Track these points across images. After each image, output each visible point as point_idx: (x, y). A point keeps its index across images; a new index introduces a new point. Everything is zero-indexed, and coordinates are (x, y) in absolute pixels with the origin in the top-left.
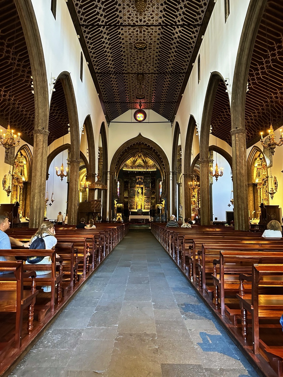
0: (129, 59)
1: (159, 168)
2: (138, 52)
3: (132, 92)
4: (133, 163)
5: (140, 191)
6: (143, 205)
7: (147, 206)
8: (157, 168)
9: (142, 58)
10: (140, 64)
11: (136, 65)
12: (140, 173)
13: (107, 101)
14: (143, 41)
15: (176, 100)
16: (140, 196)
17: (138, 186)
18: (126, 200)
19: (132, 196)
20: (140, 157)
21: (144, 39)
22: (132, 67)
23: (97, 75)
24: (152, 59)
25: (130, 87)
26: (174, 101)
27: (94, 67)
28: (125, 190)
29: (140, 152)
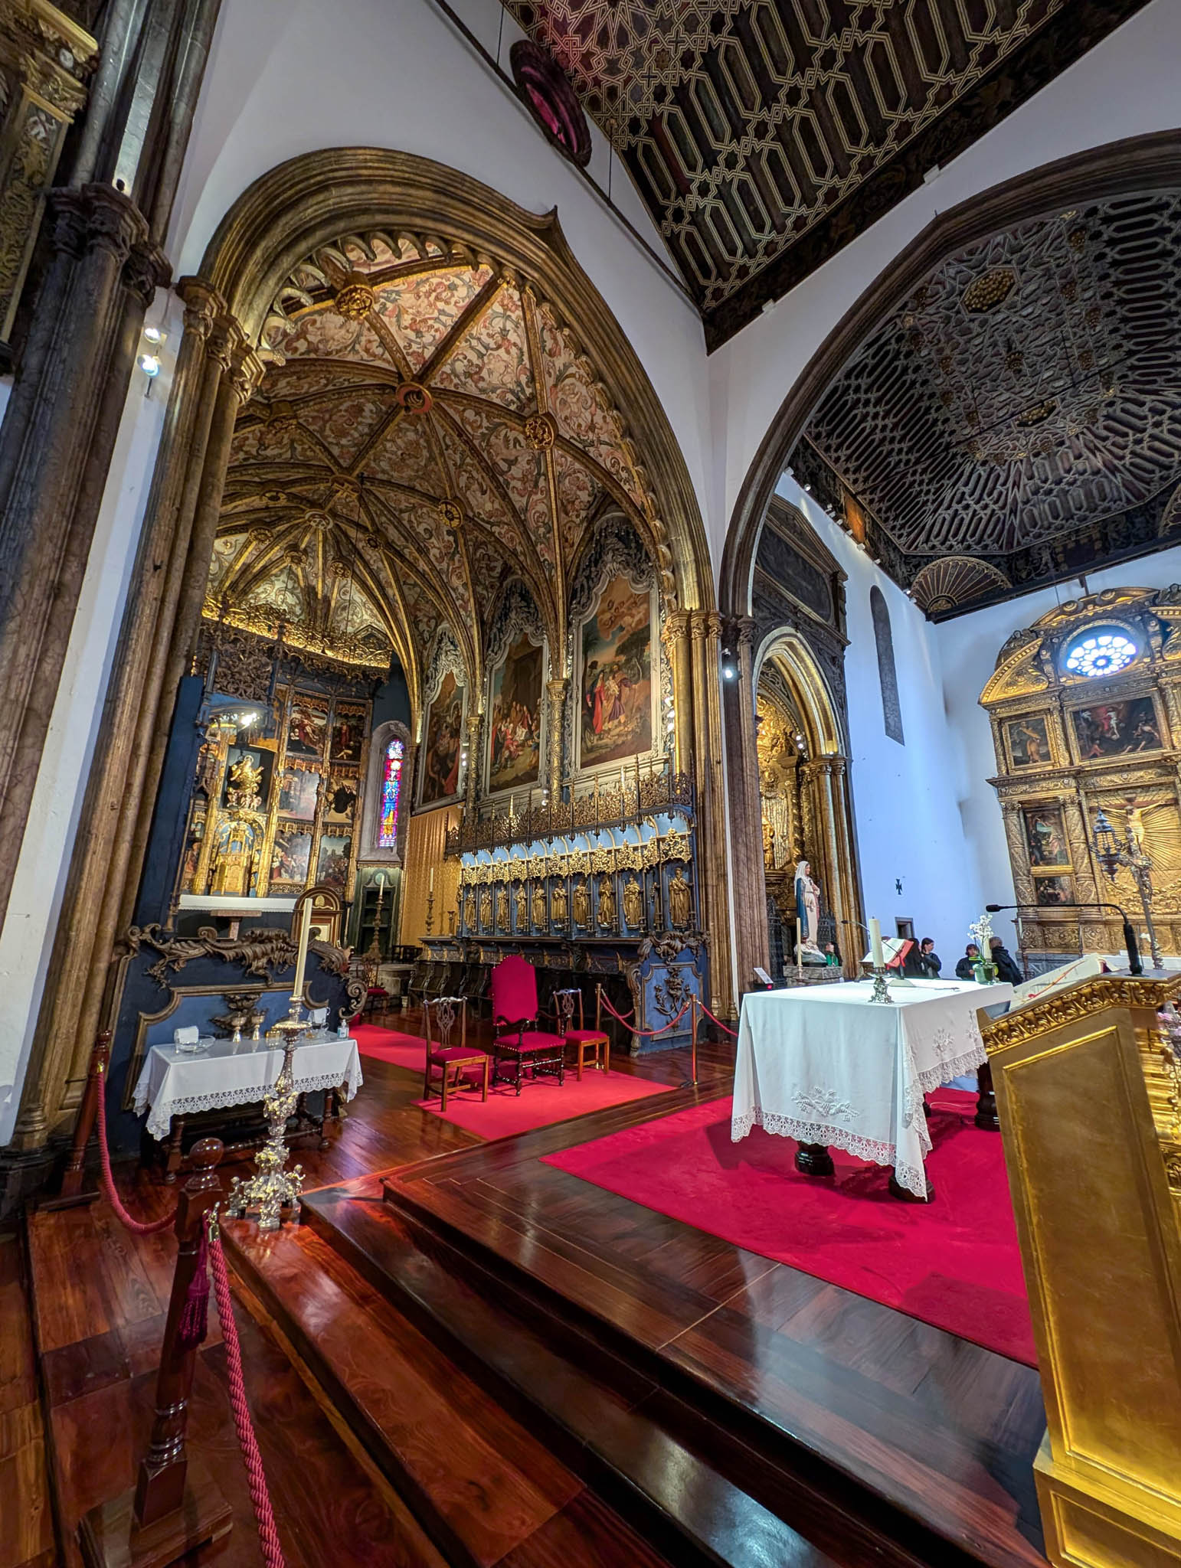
4: (235, 585)
5: (250, 771)
6: (262, 868)
7: (292, 875)
8: (394, 658)
16: (251, 810)
29: (323, 517)
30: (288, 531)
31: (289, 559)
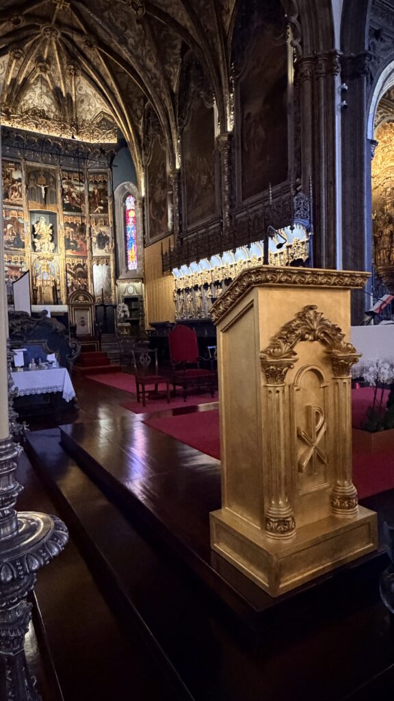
1: (130, 135)
4: (10, 96)
5: (44, 227)
6: (62, 288)
16: (50, 251)
29: (52, 30)
30: (33, 47)
31: (38, 70)
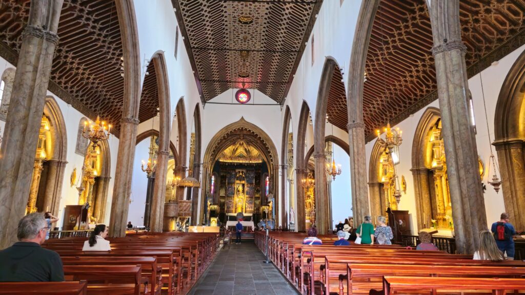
0: (232, 33)
1: (266, 160)
2: (242, 26)
3: (234, 69)
4: (233, 153)
5: (241, 188)
6: (244, 208)
7: (250, 208)
8: (263, 160)
9: (247, 32)
10: (245, 39)
11: (239, 40)
12: (241, 166)
13: (203, 78)
14: (248, 15)
15: (287, 81)
16: (241, 196)
17: (238, 182)
18: (222, 200)
19: (230, 195)
20: (241, 145)
21: (250, 14)
22: (234, 42)
23: (193, 50)
24: (258, 35)
25: (232, 63)
26: (284, 81)
27: (190, 41)
28: (222, 187)
29: (242, 140)
30: (238, 143)
